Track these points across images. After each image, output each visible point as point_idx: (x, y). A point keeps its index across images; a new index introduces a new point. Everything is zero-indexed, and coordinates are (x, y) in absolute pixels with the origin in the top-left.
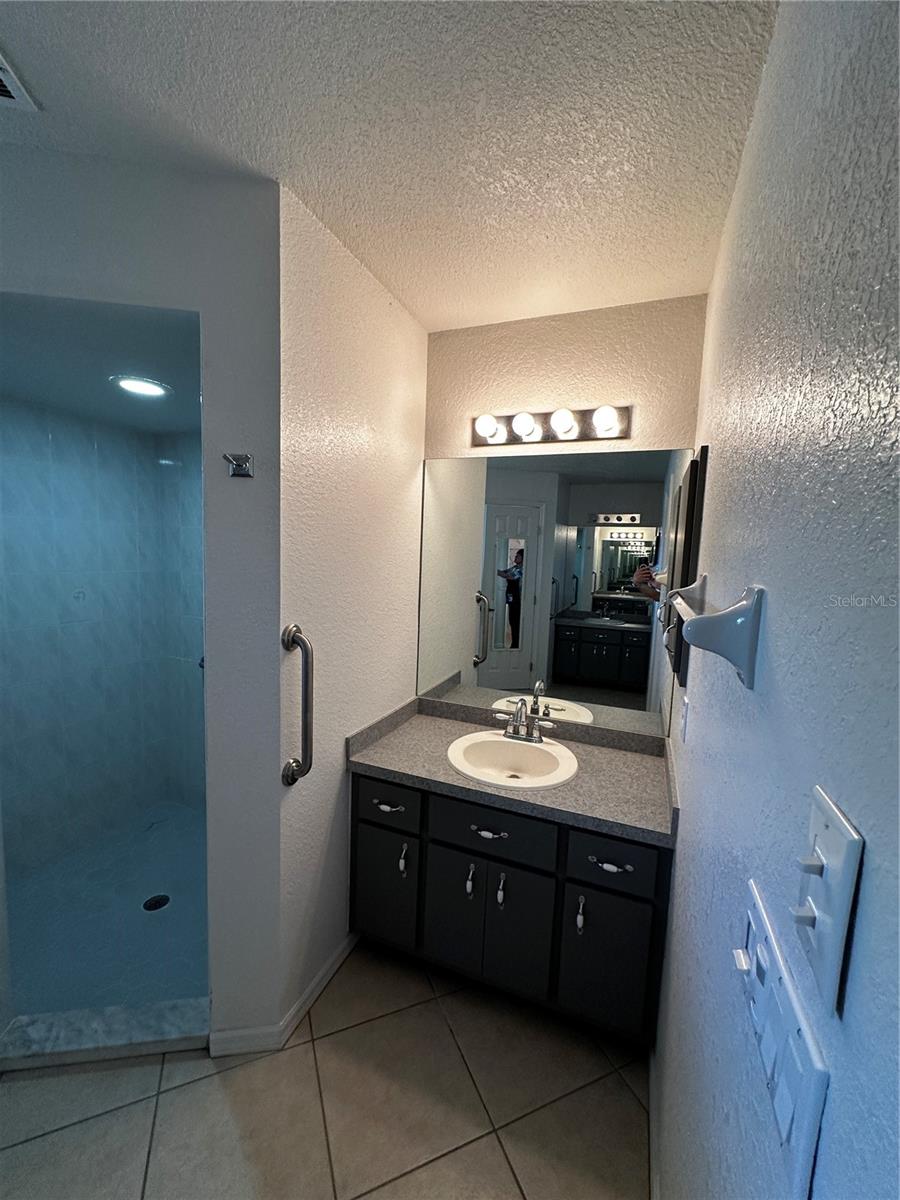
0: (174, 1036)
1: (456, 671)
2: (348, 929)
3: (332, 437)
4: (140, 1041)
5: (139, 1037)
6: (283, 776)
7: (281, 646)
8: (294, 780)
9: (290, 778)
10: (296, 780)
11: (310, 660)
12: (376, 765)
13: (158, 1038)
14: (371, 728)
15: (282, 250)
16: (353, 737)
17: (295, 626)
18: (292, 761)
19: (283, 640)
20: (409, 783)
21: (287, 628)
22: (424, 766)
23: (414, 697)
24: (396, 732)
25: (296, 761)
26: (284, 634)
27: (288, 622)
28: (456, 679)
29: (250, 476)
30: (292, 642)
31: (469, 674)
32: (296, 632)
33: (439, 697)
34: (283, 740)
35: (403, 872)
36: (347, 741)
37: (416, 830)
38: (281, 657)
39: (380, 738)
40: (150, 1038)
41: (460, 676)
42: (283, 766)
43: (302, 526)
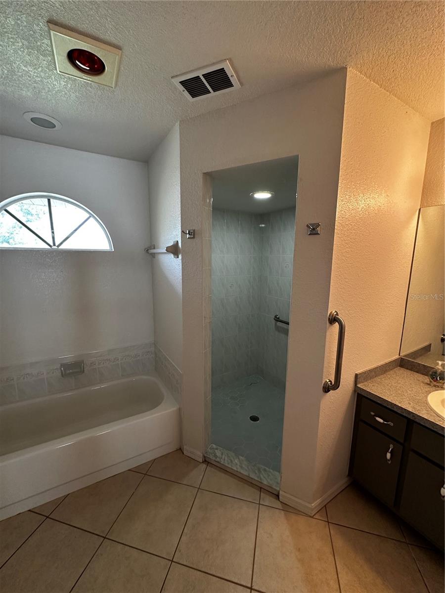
0: (265, 483)
1: (427, 344)
2: (347, 474)
3: (363, 206)
4: (252, 477)
5: (252, 476)
6: (323, 387)
7: (328, 321)
8: (329, 391)
9: (327, 389)
10: (330, 391)
11: (343, 331)
12: (375, 394)
13: (260, 480)
14: (370, 371)
15: (345, 106)
16: (360, 374)
17: (336, 312)
18: (328, 381)
19: (329, 319)
20: (399, 412)
21: (331, 312)
22: (409, 404)
23: (397, 357)
24: (385, 375)
25: (330, 381)
26: (329, 316)
27: (332, 310)
28: (427, 349)
29: (319, 234)
30: (333, 320)
31: (437, 346)
32: (336, 315)
33: (414, 359)
34: (325, 370)
35: (389, 460)
36: (356, 375)
37: (402, 441)
38: (327, 327)
39: (376, 377)
40: (256, 479)
41: (430, 347)
42: (324, 382)
43: (344, 258)
